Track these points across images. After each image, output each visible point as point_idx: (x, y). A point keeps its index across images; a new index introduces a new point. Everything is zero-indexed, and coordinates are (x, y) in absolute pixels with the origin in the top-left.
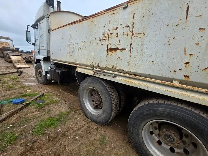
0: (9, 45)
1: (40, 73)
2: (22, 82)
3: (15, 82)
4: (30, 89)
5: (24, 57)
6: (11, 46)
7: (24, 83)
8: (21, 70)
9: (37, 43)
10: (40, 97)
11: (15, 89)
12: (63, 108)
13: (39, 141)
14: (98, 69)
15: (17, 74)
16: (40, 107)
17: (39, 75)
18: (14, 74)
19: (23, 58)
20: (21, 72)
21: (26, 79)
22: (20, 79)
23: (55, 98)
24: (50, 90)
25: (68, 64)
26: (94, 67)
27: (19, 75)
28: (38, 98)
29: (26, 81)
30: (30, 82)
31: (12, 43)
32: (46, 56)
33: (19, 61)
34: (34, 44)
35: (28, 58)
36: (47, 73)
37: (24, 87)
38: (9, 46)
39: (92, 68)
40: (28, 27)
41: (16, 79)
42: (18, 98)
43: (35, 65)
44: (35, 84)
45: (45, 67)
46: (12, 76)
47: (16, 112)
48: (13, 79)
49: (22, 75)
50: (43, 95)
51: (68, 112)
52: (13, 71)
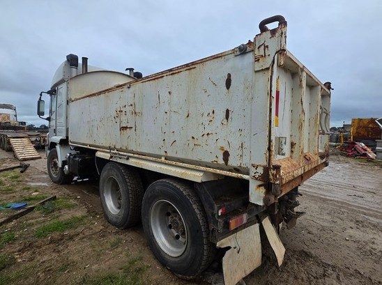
0: (9, 118)
1: (55, 164)
2: (27, 181)
3: (15, 183)
4: (36, 191)
5: (33, 139)
6: (12, 120)
7: (28, 184)
8: (26, 163)
9: (53, 117)
10: (49, 200)
11: (15, 192)
12: (80, 213)
13: (40, 242)
14: (115, 151)
15: (18, 170)
16: (48, 212)
17: (54, 169)
18: (15, 170)
19: (32, 142)
20: (26, 167)
21: (34, 177)
22: (24, 177)
23: (72, 202)
24: (67, 191)
25: (88, 147)
26: (110, 148)
27: (22, 172)
28: (47, 201)
29: (33, 180)
30: (39, 181)
31: (15, 114)
32: (63, 137)
33: (24, 147)
34: (49, 119)
35: (40, 141)
36: (64, 163)
37: (29, 188)
38: (8, 121)
39: (109, 151)
40: (41, 95)
41: (17, 177)
42: (19, 202)
43: (49, 152)
44: (45, 184)
45: (62, 154)
46: (12, 174)
47: (16, 217)
48: (13, 178)
49: (27, 171)
50: (54, 198)
51: (83, 217)
52: (13, 165)
